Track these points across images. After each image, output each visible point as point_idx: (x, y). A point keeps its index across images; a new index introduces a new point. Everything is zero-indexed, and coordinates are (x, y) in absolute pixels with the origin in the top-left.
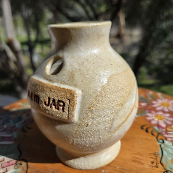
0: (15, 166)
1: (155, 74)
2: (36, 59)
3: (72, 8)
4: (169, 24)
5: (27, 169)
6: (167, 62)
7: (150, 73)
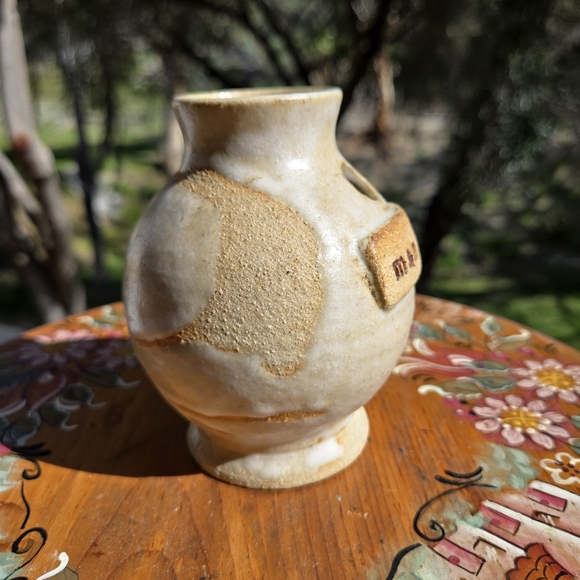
0: (451, 533)
1: (490, 261)
2: (103, 205)
3: (224, 42)
4: (540, 99)
5: (432, 500)
6: (530, 222)
7: (472, 258)
